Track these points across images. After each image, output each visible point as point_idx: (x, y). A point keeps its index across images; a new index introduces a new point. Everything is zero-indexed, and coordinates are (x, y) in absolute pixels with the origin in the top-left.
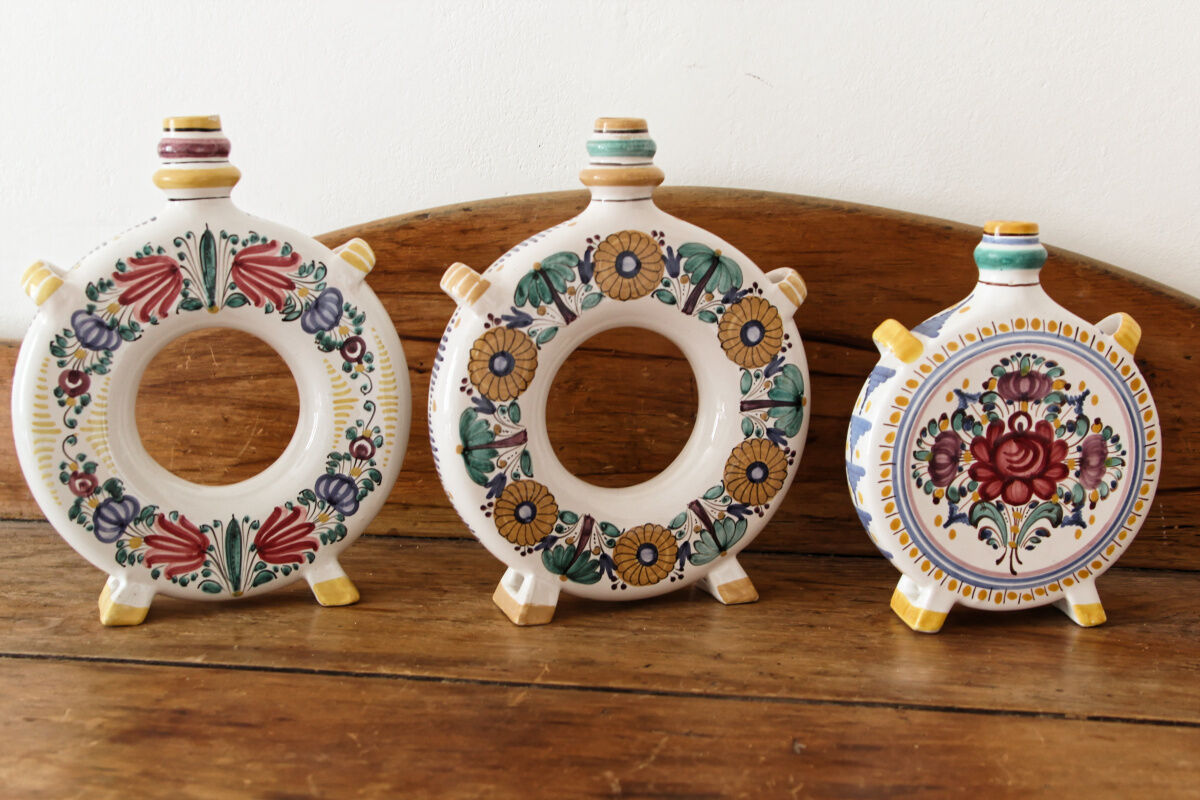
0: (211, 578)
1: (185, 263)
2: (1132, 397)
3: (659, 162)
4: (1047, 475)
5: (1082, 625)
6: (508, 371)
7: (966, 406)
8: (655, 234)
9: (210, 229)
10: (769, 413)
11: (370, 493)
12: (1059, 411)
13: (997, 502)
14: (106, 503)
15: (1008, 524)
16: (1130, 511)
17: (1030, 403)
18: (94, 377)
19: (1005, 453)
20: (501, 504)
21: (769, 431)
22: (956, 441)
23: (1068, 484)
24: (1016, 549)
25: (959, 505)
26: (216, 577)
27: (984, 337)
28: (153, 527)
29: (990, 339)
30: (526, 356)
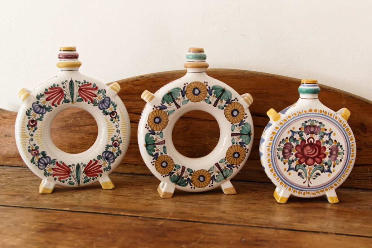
0: (72, 180)
1: (65, 89)
2: (346, 134)
3: (207, 61)
4: (320, 157)
5: (331, 203)
6: (159, 122)
7: (294, 135)
8: (205, 82)
9: (72, 79)
10: (240, 137)
11: (118, 157)
12: (323, 137)
13: (304, 164)
14: (41, 158)
15: (307, 171)
16: (346, 168)
17: (314, 135)
18: (38, 122)
19: (306, 150)
20: (157, 162)
21: (240, 143)
22: (291, 145)
23: (326, 160)
24: (310, 179)
25: (292, 165)
26: (73, 180)
27: (299, 114)
28: (55, 165)
29: (301, 115)
30: (165, 118)
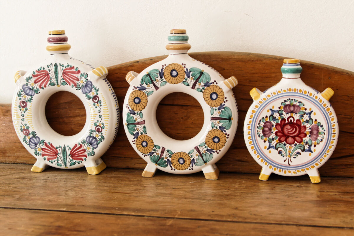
0: (59, 162)
1: (50, 72)
2: (327, 113)
4: (300, 136)
5: (313, 183)
6: (139, 103)
7: (274, 114)
8: (183, 64)
9: (57, 63)
12: (303, 117)
13: (284, 143)
14: (32, 138)
15: (287, 150)
16: (327, 149)
17: (294, 114)
18: (28, 103)
19: (286, 128)
22: (271, 124)
23: (307, 139)
24: (290, 158)
25: (272, 143)
27: (278, 93)
28: (44, 146)
29: (280, 94)
30: (144, 99)
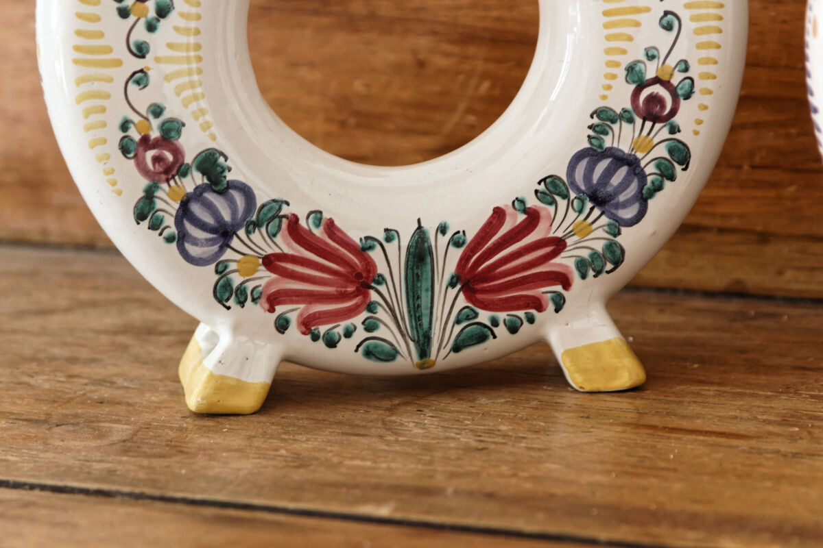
0: (381, 332)
11: (667, 184)
14: (198, 194)
26: (387, 332)
28: (278, 239)
